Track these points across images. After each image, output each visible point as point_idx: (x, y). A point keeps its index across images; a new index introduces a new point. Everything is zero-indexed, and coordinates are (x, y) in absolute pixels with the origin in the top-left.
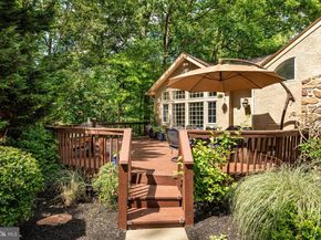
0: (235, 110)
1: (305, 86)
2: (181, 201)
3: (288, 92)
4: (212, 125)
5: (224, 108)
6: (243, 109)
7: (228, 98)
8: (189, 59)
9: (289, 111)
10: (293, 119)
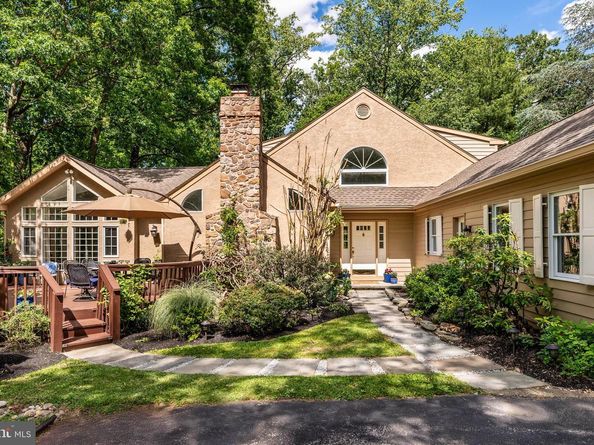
0: (142, 237)
1: (209, 220)
2: (104, 327)
3: (196, 224)
4: (111, 258)
5: (128, 236)
6: (151, 238)
7: (132, 223)
8: (72, 163)
9: (196, 242)
10: (199, 249)
